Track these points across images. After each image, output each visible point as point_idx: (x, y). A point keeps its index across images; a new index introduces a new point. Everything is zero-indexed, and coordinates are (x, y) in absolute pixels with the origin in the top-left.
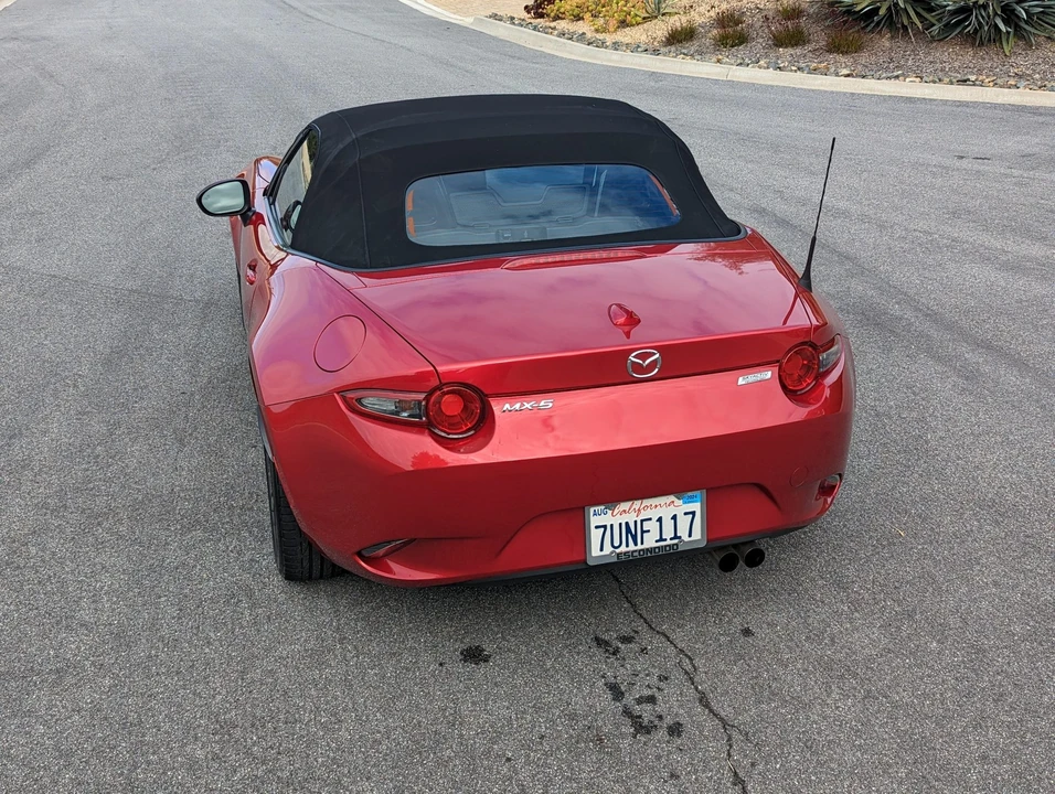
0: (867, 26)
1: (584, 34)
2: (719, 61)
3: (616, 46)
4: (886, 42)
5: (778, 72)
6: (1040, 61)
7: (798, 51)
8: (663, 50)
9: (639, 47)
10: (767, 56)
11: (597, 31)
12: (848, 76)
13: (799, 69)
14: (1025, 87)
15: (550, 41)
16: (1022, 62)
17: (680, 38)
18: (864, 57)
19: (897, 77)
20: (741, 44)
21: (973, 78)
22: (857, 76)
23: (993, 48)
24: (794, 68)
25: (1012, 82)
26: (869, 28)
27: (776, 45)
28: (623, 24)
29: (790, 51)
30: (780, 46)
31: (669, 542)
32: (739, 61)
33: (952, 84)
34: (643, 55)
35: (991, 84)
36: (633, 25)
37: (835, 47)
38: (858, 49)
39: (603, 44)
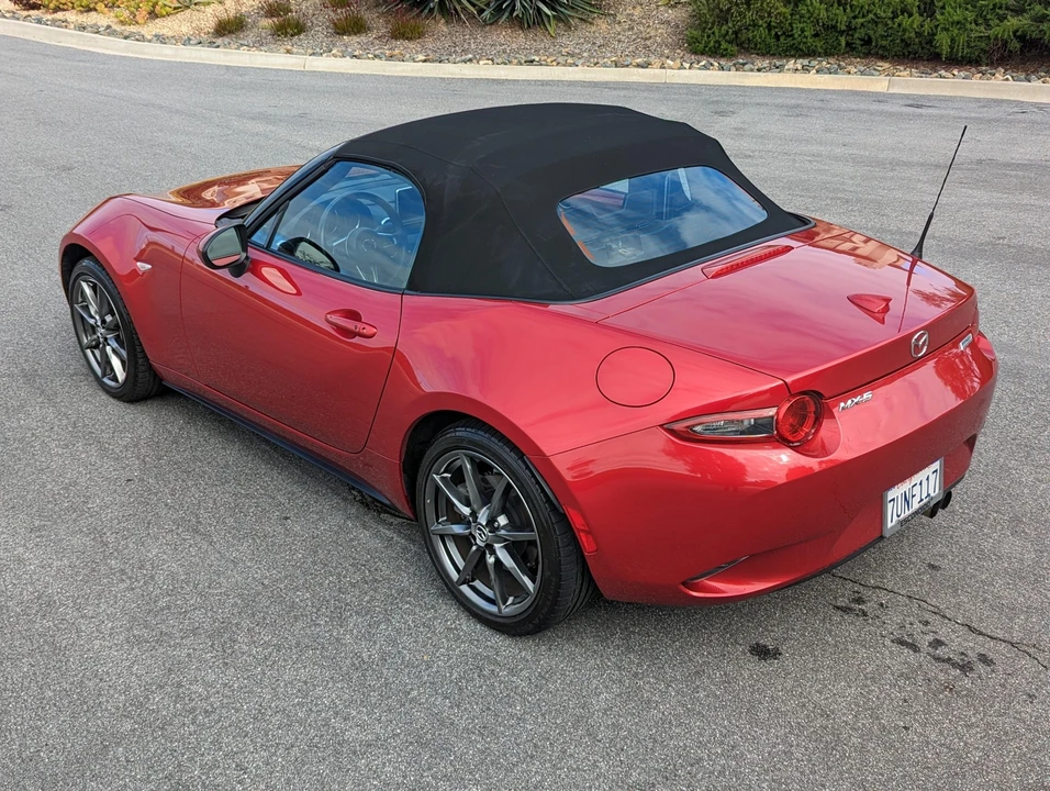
0: (422, 11)
1: (109, 27)
2: (288, 52)
3: (161, 39)
4: (442, 27)
5: (355, 60)
6: (582, 40)
7: (363, 38)
8: (219, 41)
9: (189, 39)
10: (334, 45)
11: (122, 23)
12: (425, 61)
13: (375, 56)
14: (583, 65)
15: (72, 36)
16: (568, 42)
17: (229, 29)
18: (429, 43)
19: (470, 60)
20: (299, 33)
21: (537, 59)
22: (433, 61)
23: (540, 32)
24: (370, 56)
25: (570, 61)
26: (423, 15)
27: (338, 34)
28: (153, 15)
29: (355, 39)
30: (343, 34)
31: (925, 501)
32: (310, 51)
33: (521, 64)
34: (199, 47)
35: (554, 63)
36: (164, 16)
37: (398, 34)
38: (421, 35)
39: (142, 39)
